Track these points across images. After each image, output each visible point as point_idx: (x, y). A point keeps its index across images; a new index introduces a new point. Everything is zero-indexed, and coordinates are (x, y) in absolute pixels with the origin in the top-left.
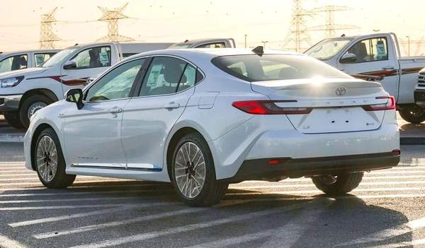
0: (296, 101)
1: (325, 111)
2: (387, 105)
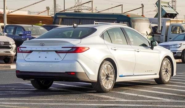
0: (26, 48)
2: (69, 51)
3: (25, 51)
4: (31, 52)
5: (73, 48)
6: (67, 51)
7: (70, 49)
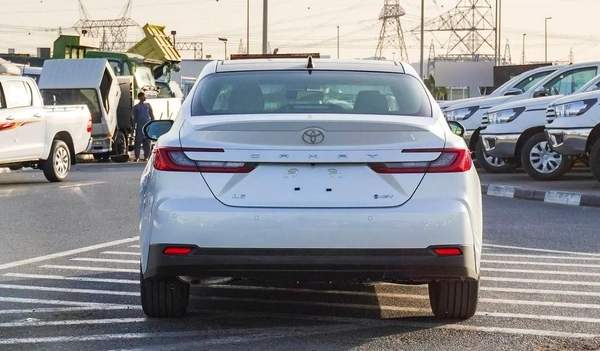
0: (222, 150)
1: (285, 169)
2: (434, 165)
3: (220, 165)
4: (248, 167)
5: (444, 151)
6: (425, 165)
7: (436, 155)
